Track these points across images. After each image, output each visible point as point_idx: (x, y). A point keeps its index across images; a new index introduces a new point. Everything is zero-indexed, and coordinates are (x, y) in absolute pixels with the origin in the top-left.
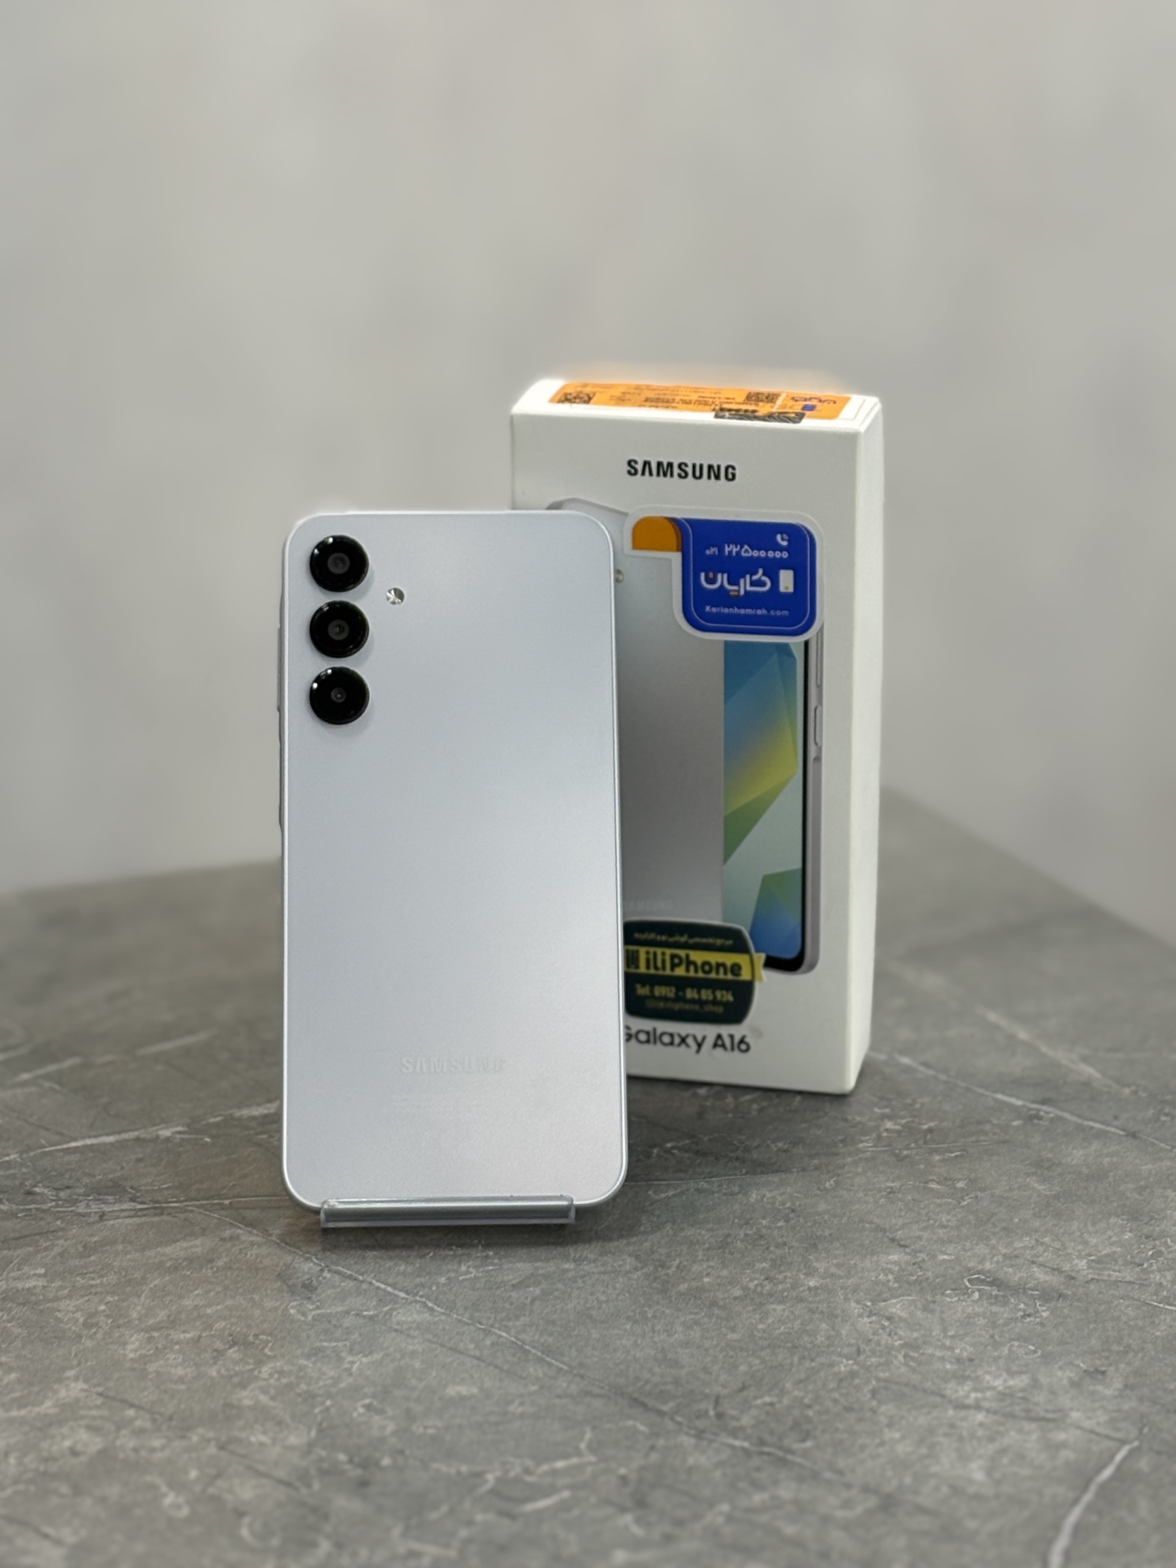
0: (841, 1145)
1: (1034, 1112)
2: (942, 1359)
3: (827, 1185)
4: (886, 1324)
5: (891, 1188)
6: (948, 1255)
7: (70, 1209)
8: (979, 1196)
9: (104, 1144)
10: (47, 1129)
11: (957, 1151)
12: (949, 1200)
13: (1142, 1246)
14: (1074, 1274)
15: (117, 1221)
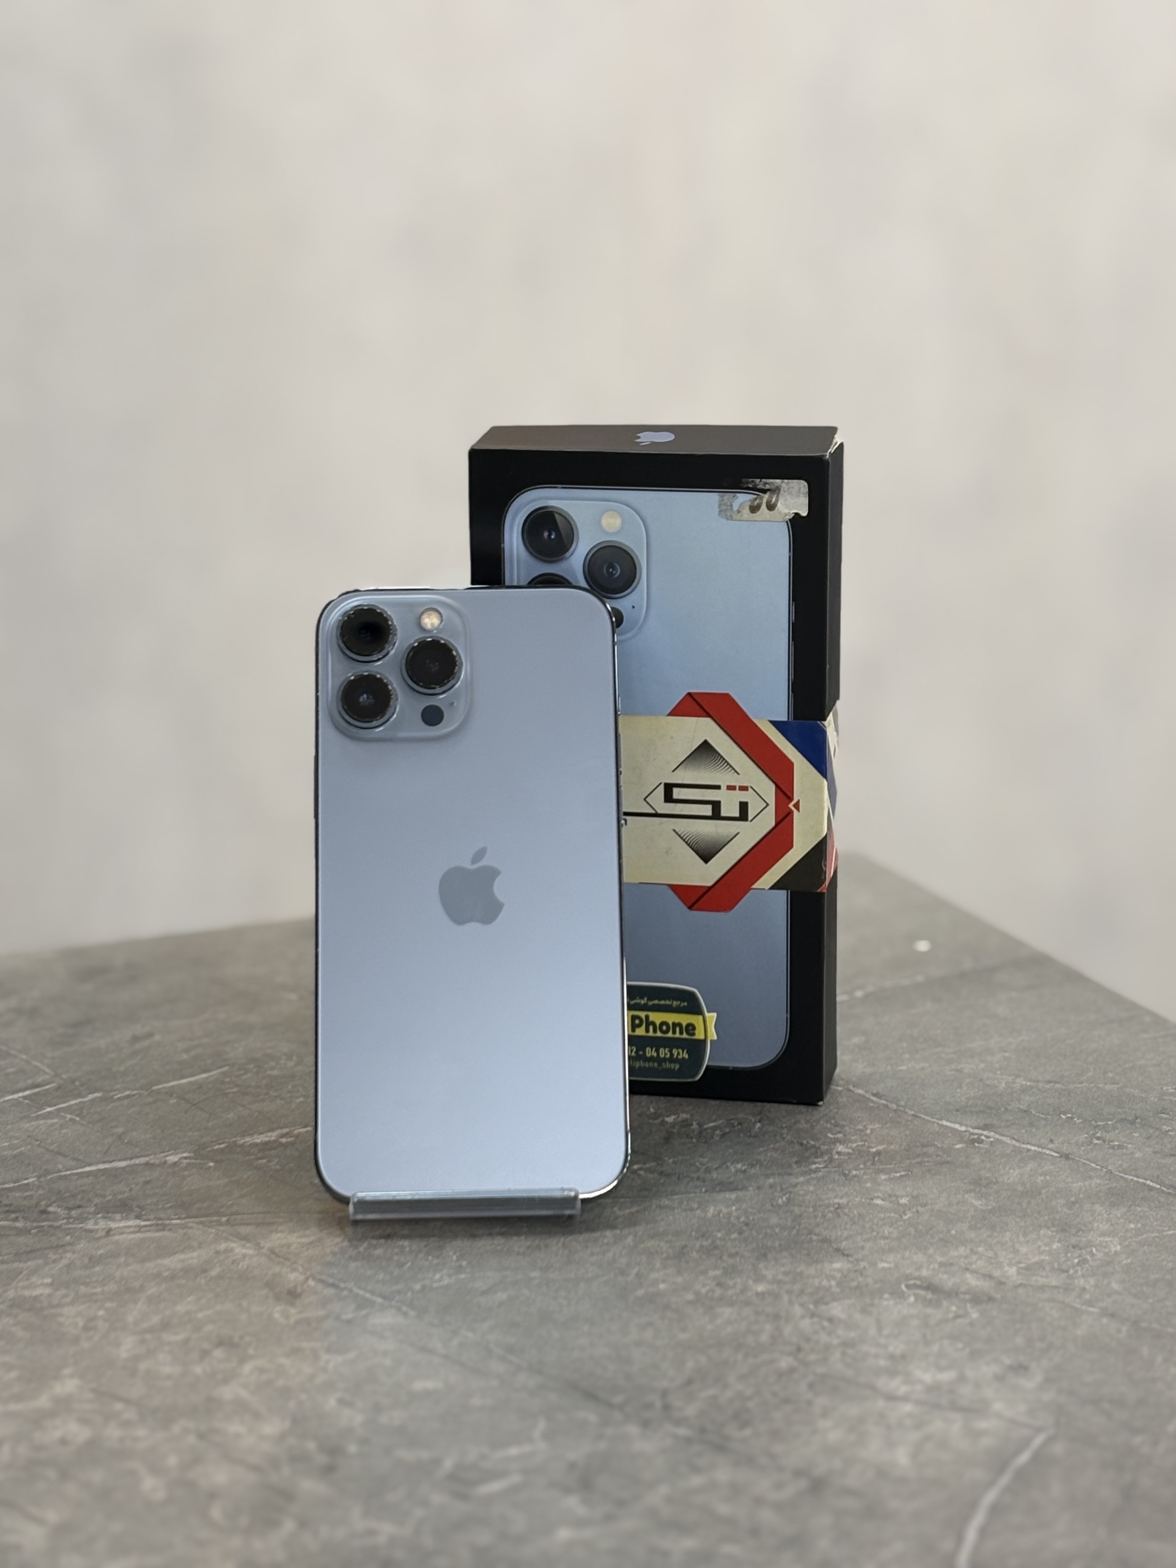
0: (795, 1166)
1: (976, 1137)
2: (876, 1356)
3: (780, 1201)
4: (826, 1324)
5: (839, 1204)
6: (889, 1263)
7: (81, 1225)
8: (920, 1211)
9: (116, 1169)
10: (65, 1156)
11: (904, 1171)
12: (892, 1215)
13: (1069, 1255)
14: (1003, 1280)
15: (121, 1237)
